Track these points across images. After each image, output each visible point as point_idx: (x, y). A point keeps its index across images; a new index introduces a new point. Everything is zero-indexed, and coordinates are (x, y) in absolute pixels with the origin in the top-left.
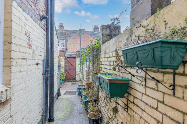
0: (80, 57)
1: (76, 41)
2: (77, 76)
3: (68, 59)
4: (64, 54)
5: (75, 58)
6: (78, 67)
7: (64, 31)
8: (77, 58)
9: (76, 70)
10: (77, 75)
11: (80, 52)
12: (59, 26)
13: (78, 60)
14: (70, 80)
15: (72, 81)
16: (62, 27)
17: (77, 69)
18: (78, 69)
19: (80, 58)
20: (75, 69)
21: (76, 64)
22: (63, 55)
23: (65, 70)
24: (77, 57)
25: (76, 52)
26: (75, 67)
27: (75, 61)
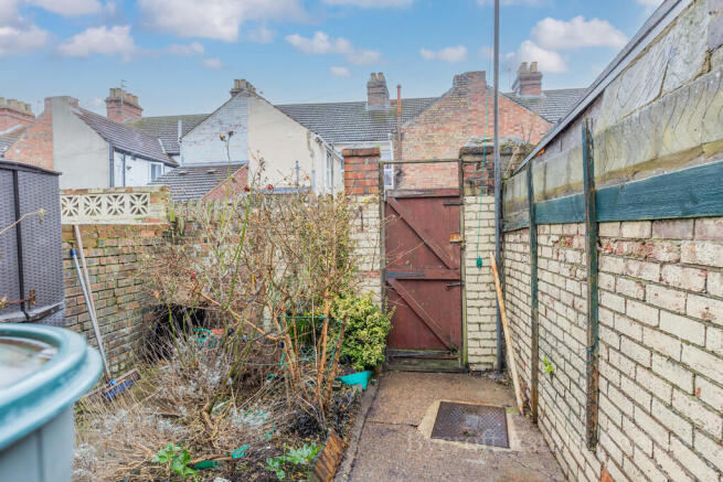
0: (490, 190)
1: (442, 132)
2: (470, 336)
3: (406, 211)
4: (376, 175)
5: (453, 199)
6: (480, 265)
7: (388, 106)
8: (469, 199)
9: (462, 286)
10: (471, 331)
11: (489, 151)
12: (369, 87)
13: (478, 213)
14: (423, 358)
15: (435, 365)
16: (380, 90)
17: (468, 279)
18: (477, 286)
19: (491, 199)
20: (457, 283)
21: (461, 247)
22: (368, 182)
23: (389, 291)
24: (468, 191)
25: (465, 152)
26: (459, 269)
27: (457, 226)
